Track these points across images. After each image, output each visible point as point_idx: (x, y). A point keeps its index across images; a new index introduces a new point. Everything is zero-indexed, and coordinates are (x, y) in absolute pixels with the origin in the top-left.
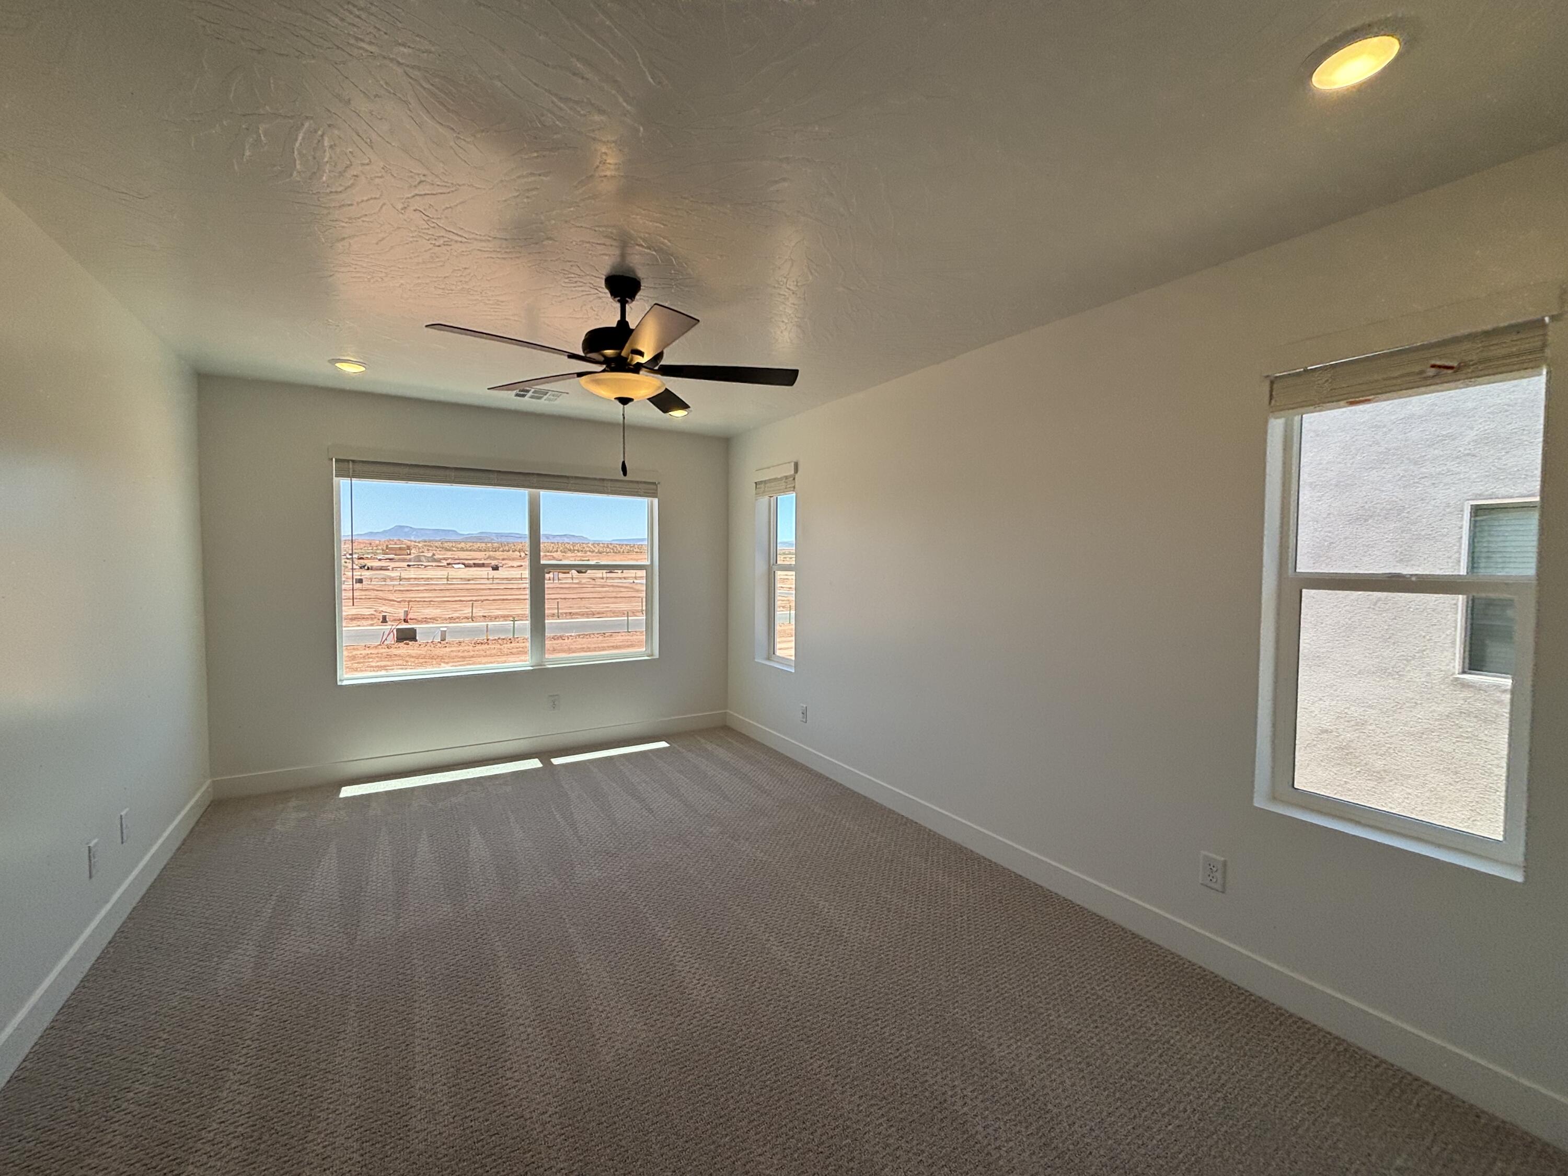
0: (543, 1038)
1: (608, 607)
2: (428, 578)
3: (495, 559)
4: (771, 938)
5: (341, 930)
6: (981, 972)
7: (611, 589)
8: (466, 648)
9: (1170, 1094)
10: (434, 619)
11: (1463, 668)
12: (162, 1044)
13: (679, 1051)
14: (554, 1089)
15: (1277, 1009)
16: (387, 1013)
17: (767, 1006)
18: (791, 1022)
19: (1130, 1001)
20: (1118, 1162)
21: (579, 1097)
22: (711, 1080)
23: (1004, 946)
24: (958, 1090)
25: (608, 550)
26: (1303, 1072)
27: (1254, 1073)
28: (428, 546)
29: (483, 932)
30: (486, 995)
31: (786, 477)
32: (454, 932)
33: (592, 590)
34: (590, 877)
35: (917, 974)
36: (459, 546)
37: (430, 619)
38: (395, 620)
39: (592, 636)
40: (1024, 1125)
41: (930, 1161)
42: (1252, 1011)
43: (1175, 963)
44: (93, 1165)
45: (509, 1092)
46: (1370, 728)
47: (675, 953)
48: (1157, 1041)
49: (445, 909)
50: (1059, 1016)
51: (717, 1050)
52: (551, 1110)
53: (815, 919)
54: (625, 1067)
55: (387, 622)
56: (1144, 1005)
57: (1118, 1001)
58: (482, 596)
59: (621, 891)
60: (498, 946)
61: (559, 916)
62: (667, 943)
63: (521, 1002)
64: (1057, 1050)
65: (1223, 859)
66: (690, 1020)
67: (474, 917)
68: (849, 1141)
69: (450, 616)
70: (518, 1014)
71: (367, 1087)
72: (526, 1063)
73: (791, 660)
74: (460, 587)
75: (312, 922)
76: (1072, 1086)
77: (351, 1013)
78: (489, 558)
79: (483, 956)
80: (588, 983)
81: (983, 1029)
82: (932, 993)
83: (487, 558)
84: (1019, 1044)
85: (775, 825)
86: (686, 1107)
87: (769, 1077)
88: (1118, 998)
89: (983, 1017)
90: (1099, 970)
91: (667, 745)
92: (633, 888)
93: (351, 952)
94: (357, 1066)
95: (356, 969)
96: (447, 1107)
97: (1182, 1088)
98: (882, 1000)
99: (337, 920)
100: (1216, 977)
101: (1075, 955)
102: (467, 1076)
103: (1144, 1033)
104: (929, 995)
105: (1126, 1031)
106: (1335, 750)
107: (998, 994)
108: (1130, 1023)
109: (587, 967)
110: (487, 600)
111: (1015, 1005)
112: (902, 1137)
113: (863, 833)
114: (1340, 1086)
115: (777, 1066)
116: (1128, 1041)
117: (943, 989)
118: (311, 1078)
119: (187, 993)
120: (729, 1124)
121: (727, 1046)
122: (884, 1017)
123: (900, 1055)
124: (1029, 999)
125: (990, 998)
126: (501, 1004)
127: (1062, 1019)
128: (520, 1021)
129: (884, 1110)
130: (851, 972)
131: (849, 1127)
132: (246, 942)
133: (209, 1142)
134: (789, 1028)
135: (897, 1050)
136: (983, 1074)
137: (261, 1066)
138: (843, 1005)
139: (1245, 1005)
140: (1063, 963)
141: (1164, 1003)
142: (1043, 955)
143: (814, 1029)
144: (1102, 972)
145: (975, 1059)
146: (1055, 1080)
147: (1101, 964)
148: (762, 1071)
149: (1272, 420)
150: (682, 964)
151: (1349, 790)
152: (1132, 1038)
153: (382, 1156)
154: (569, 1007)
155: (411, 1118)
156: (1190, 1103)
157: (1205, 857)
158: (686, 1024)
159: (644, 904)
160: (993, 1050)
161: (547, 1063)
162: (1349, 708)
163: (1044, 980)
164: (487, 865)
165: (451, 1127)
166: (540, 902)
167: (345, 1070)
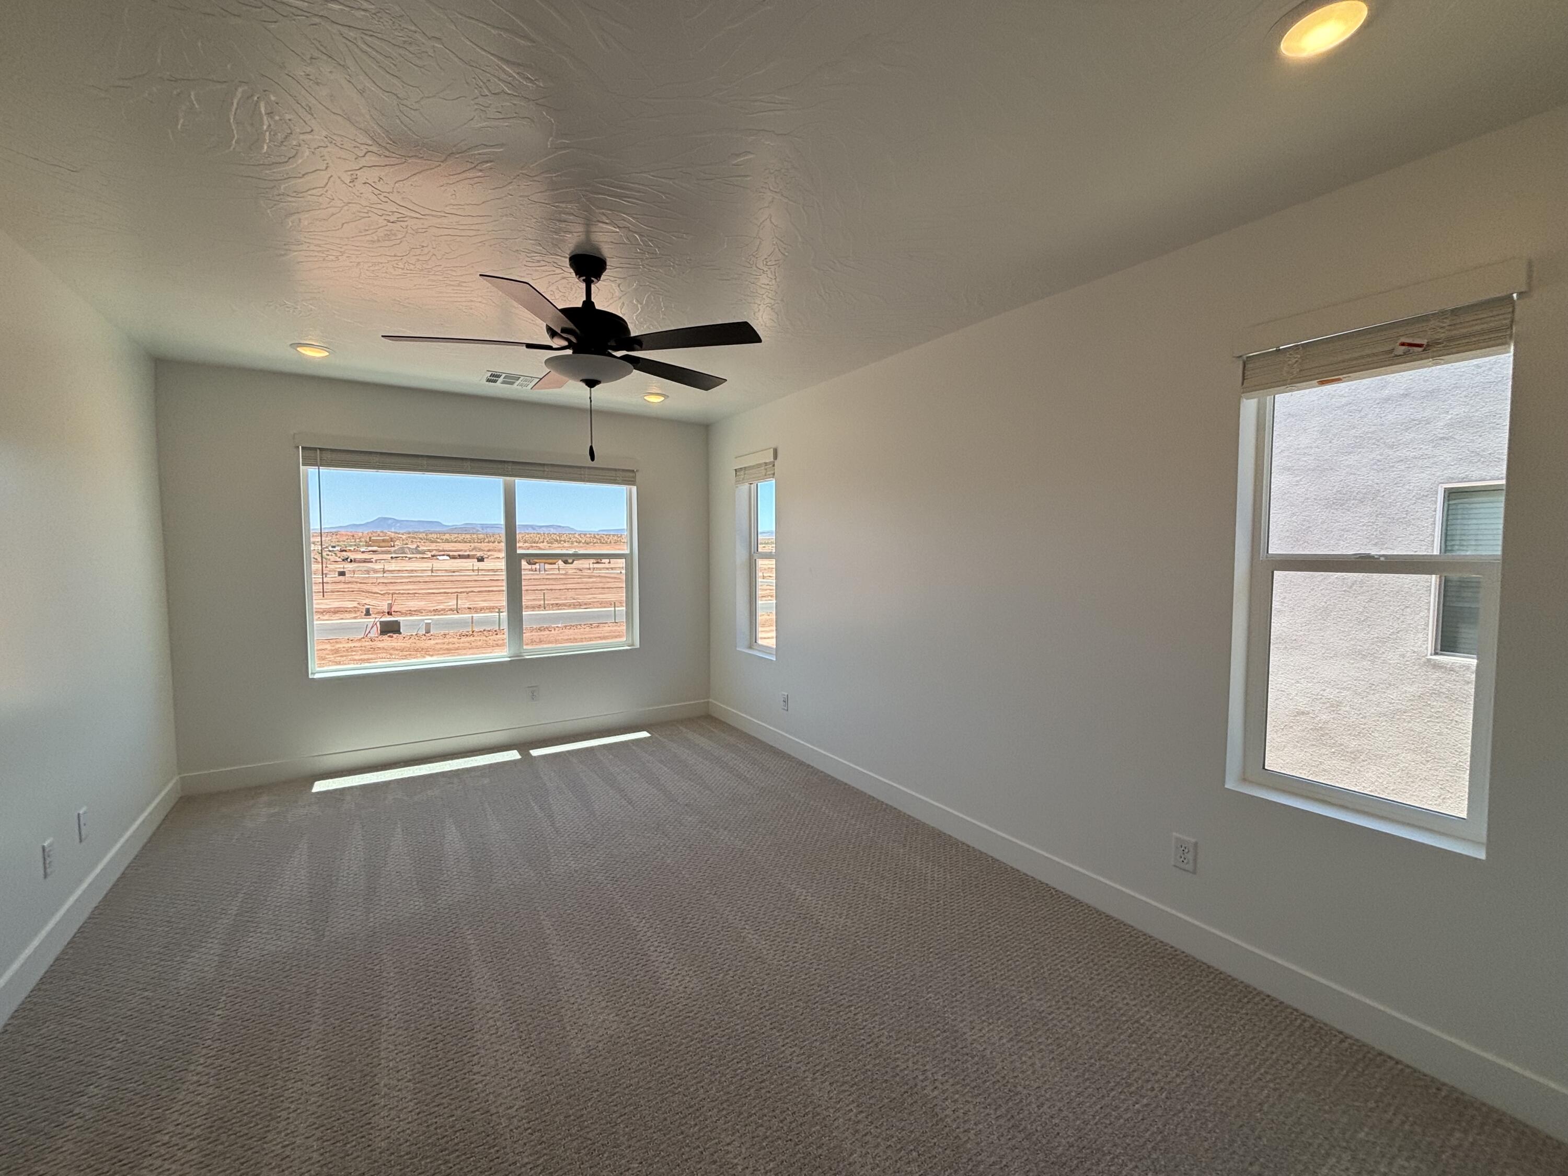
0: (513, 1031)
1: (594, 598)
2: (412, 570)
3: (480, 550)
4: (746, 926)
5: (309, 927)
6: (956, 956)
7: (598, 579)
8: (451, 640)
9: (1136, 1075)
10: (418, 612)
11: (1435, 650)
13: (650, 1042)
14: (523, 1083)
16: (353, 1009)
17: (741, 994)
18: (764, 1010)
19: (1102, 982)
20: (1085, 1142)
21: (546, 1091)
22: (682, 1069)
23: (979, 930)
24: (929, 1074)
25: (595, 540)
26: (1269, 1049)
27: (1221, 1051)
28: (412, 537)
29: (455, 925)
30: (455, 989)
31: (766, 464)
32: (426, 926)
33: (579, 580)
34: (566, 868)
35: (892, 960)
36: (444, 537)
37: (415, 611)
38: (378, 613)
39: (579, 627)
40: (994, 1107)
41: (899, 1146)
42: (1222, 988)
43: (1146, 944)
45: (476, 1086)
46: (1345, 709)
47: (649, 944)
48: (1127, 1021)
49: (417, 903)
50: (1032, 998)
51: (687, 1040)
52: (519, 1103)
53: (791, 907)
54: (594, 1059)
55: (370, 615)
56: (1115, 986)
57: (1090, 982)
58: (467, 587)
59: (597, 882)
60: (470, 939)
61: (533, 908)
62: (641, 933)
63: (492, 995)
64: (1028, 1033)
65: (1193, 840)
66: (662, 1010)
67: (447, 911)
68: (818, 1127)
69: (435, 608)
70: (488, 1008)
71: (330, 1085)
72: (495, 1057)
73: (772, 649)
74: (445, 579)
75: (280, 918)
76: (1042, 1068)
77: (315, 1011)
78: (474, 549)
79: (454, 950)
80: (561, 975)
81: (956, 1013)
82: (906, 978)
83: (473, 550)
84: (991, 1027)
85: (754, 813)
86: (655, 1098)
87: (739, 1065)
88: (1090, 980)
89: (957, 1001)
90: (1073, 952)
91: (648, 735)
92: (609, 879)
93: (318, 948)
94: (320, 1064)
95: (323, 966)
96: (412, 1104)
97: (1150, 1066)
98: (856, 986)
99: (305, 916)
100: (1186, 956)
101: (1049, 938)
102: (433, 1071)
103: (1115, 1013)
104: (902, 980)
105: (1097, 1012)
106: (1311, 731)
107: (972, 978)
108: (1101, 1004)
109: (560, 958)
110: (472, 592)
111: (989, 988)
112: (872, 1123)
113: (842, 819)
114: (1305, 1062)
115: (749, 1054)
116: (1099, 1022)
117: (918, 974)
118: (272, 1077)
119: (146, 994)
120: (698, 1114)
121: (699, 1035)
122: (858, 1003)
123: (872, 1041)
124: (1002, 983)
125: (964, 982)
126: (471, 998)
127: (1034, 1001)
128: (490, 1015)
129: (854, 1096)
130: (826, 959)
131: (818, 1114)
132: (211, 941)
133: (164, 1144)
134: (761, 1016)
135: (870, 1036)
136: (954, 1058)
137: (221, 1066)
138: (816, 992)
139: (1215, 983)
140: (1037, 946)
141: (1135, 984)
142: (1018, 938)
143: (787, 1016)
144: (1075, 954)
145: (947, 1043)
146: (1025, 1062)
147: (1074, 946)
148: (733, 1060)
149: (1245, 400)
150: (656, 954)
151: (1324, 770)
152: (1102, 1018)
153: (342, 1155)
154: (540, 1000)
155: (374, 1116)
156: (1158, 1081)
157: (1177, 838)
158: (658, 1014)
159: (620, 894)
160: (965, 1033)
161: (515, 1057)
162: (1324, 690)
163: (1017, 963)
164: (461, 858)
165: (415, 1124)
166: (515, 894)
167: (308, 1068)
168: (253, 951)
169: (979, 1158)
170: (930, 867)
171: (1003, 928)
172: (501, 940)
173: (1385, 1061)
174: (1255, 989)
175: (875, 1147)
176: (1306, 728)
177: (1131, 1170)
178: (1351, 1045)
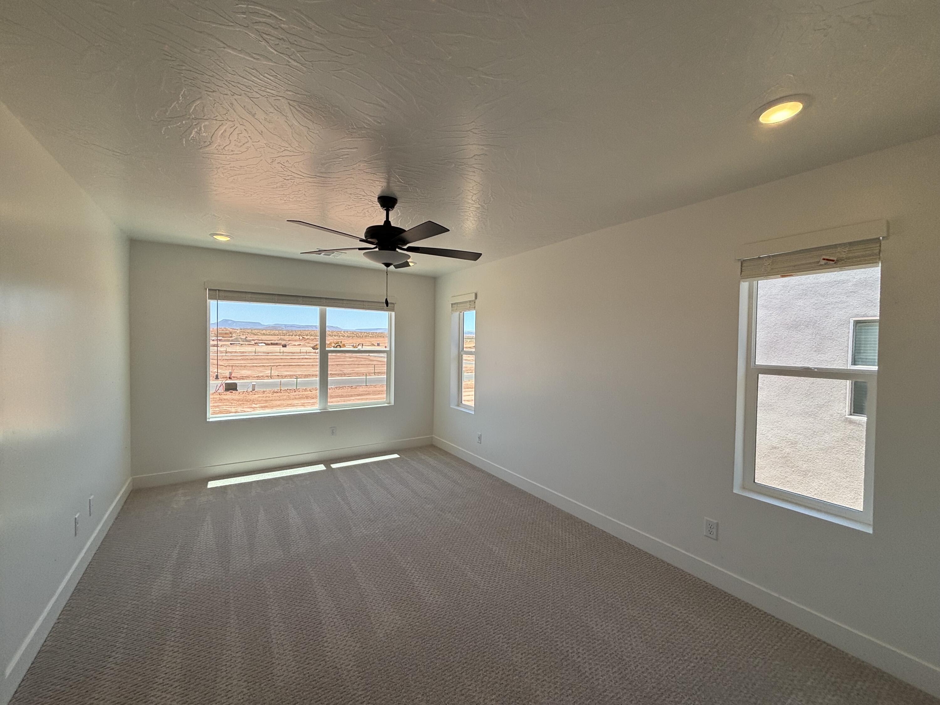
0: (343, 624)
1: (353, 370)
2: (243, 352)
3: (284, 340)
4: (467, 568)
5: (220, 565)
6: (585, 585)
7: (355, 359)
8: (268, 395)
9: (688, 650)
10: (247, 377)
11: (850, 412)
12: (125, 631)
13: (420, 631)
14: (353, 653)
15: (746, 604)
16: (252, 612)
17: (468, 605)
18: (481, 614)
19: (667, 601)
20: (661, 686)
21: (367, 656)
22: (440, 646)
23: (597, 571)
24: (575, 649)
25: (353, 335)
26: (759, 638)
27: (733, 638)
28: (243, 332)
29: (302, 566)
30: (308, 601)
31: (470, 301)
32: (285, 566)
33: (344, 360)
34: (361, 533)
35: (550, 587)
36: (262, 332)
37: (245, 377)
38: (223, 378)
39: (345, 388)
40: (611, 667)
41: (561, 687)
42: (733, 605)
43: (690, 580)
44: (96, 698)
45: (327, 654)
46: (799, 446)
47: (413, 577)
48: (681, 622)
49: (279, 553)
50: (628, 609)
51: (441, 630)
52: (352, 664)
53: (491, 557)
54: (391, 640)
55: (218, 379)
56: (674, 602)
57: (660, 600)
58: (276, 363)
59: (379, 542)
60: (312, 573)
61: (345, 556)
62: (408, 571)
63: (329, 605)
64: (628, 628)
65: (715, 521)
66: (425, 614)
67: (296, 558)
68: (517, 677)
69: (257, 375)
70: (327, 612)
71: (247, 653)
72: (335, 638)
73: (472, 407)
74: (263, 357)
75: (202, 560)
76: (636, 646)
77: (231, 612)
78: (281, 339)
79: (304, 579)
80: (366, 594)
81: (587, 616)
82: (558, 597)
83: (279, 340)
84: (607, 624)
85: (465, 504)
86: (427, 661)
87: (471, 644)
88: (660, 599)
89: (587, 610)
90: (650, 584)
91: (399, 456)
92: (386, 540)
93: (227, 578)
94: (239, 641)
95: (232, 587)
96: (293, 663)
97: (695, 646)
98: (531, 601)
99: (217, 560)
100: (713, 587)
101: (636, 576)
102: (303, 646)
103: (674, 617)
104: (557, 598)
105: (665, 617)
106: (780, 458)
107: (594, 598)
108: (667, 612)
109: (364, 585)
110: (280, 365)
111: (605, 603)
112: (545, 675)
113: (515, 507)
114: (779, 644)
115: (475, 638)
116: (666, 622)
117: (565, 595)
118: (214, 648)
119: (135, 602)
120: (451, 669)
121: (447, 628)
122: (533, 611)
123: (543, 631)
124: (612, 600)
125: (591, 599)
126: (318, 607)
127: (630, 611)
128: (329, 615)
129: (535, 661)
130: (513, 586)
131: (517, 670)
132: (165, 573)
133: (160, 684)
134: (480, 617)
135: (541, 628)
136: (588, 641)
137: (184, 642)
138: (509, 604)
139: (729, 602)
140: (630, 580)
141: (685, 602)
142: (619, 575)
143: (494, 618)
144: (651, 584)
145: (583, 633)
146: (627, 643)
147: (650, 580)
148: (467, 641)
149: (742, 283)
150: (418, 583)
151: (788, 481)
152: (668, 620)
153: (260, 690)
154: (356, 607)
155: (274, 669)
156: (699, 654)
157: (707, 521)
158: (423, 616)
159: (393, 549)
160: (593, 628)
161: (347, 638)
162: (787, 434)
163: (620, 590)
164: (300, 527)
165: (297, 673)
166: (334, 548)
167: (233, 644)
168: (190, 579)
169: (605, 694)
170: (567, 535)
171: (610, 570)
172: (330, 574)
173: (821, 644)
174: (751, 605)
175: (548, 687)
176: (777, 456)
177: (687, 700)
178: (803, 636)
